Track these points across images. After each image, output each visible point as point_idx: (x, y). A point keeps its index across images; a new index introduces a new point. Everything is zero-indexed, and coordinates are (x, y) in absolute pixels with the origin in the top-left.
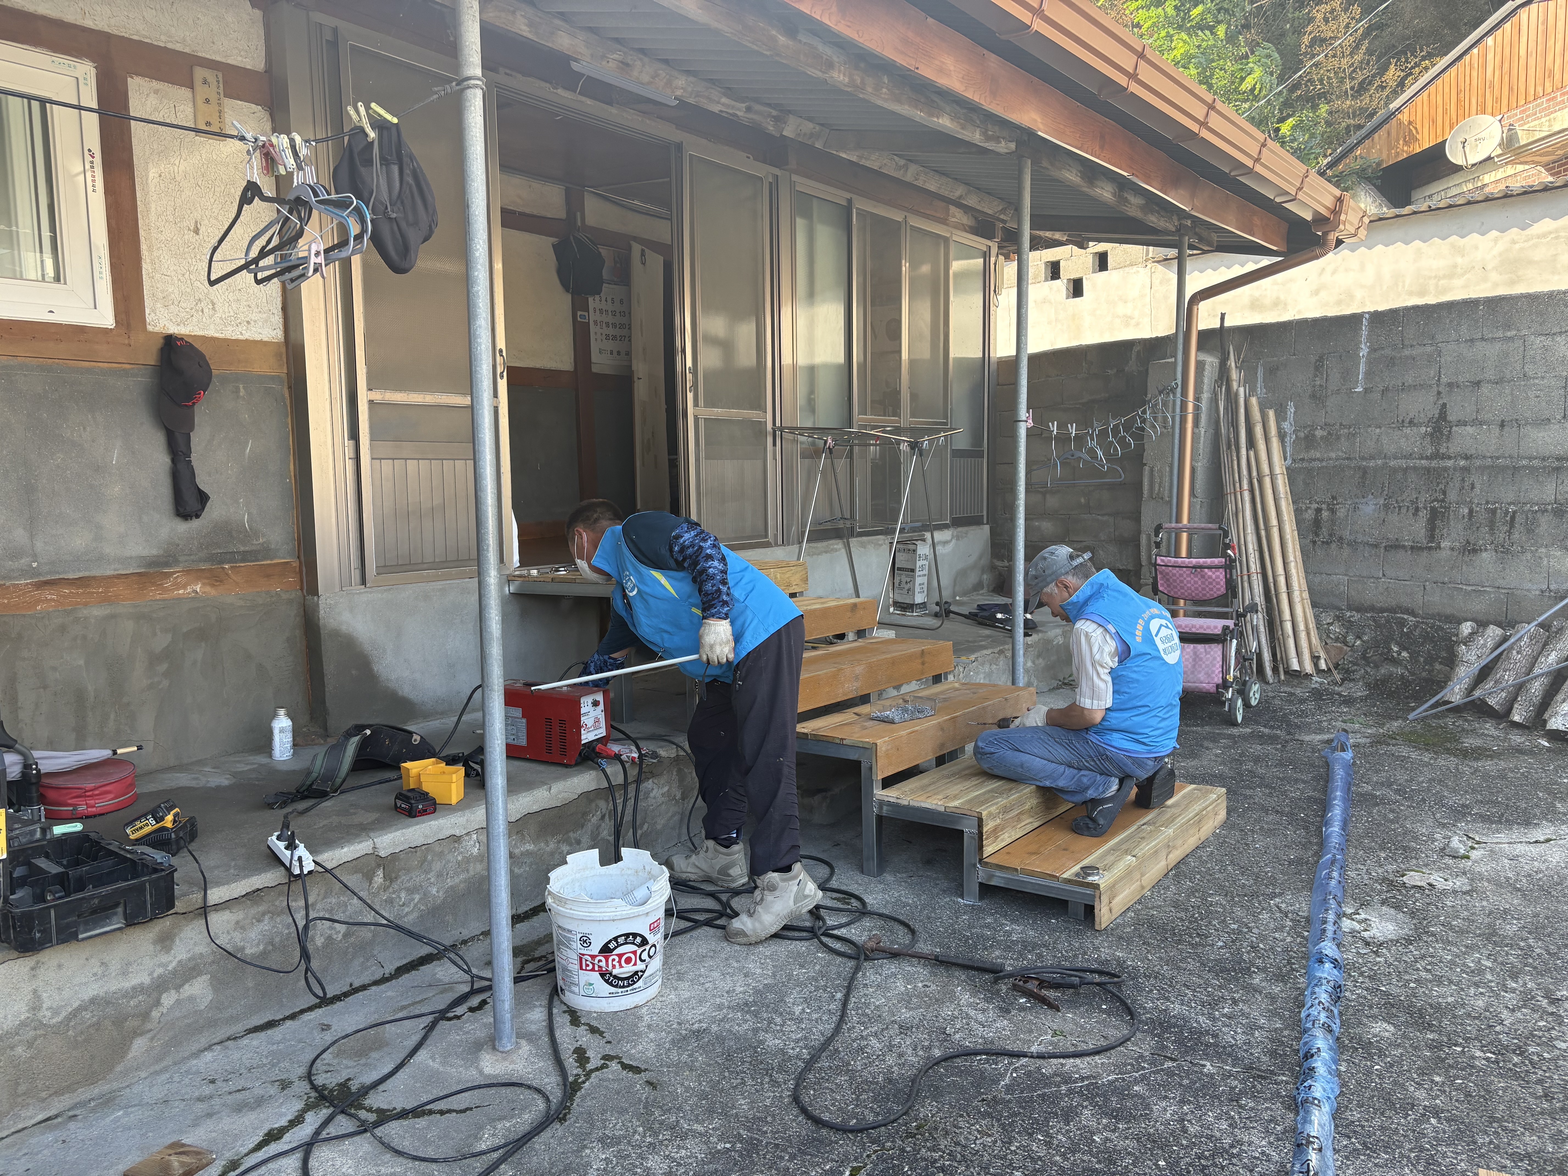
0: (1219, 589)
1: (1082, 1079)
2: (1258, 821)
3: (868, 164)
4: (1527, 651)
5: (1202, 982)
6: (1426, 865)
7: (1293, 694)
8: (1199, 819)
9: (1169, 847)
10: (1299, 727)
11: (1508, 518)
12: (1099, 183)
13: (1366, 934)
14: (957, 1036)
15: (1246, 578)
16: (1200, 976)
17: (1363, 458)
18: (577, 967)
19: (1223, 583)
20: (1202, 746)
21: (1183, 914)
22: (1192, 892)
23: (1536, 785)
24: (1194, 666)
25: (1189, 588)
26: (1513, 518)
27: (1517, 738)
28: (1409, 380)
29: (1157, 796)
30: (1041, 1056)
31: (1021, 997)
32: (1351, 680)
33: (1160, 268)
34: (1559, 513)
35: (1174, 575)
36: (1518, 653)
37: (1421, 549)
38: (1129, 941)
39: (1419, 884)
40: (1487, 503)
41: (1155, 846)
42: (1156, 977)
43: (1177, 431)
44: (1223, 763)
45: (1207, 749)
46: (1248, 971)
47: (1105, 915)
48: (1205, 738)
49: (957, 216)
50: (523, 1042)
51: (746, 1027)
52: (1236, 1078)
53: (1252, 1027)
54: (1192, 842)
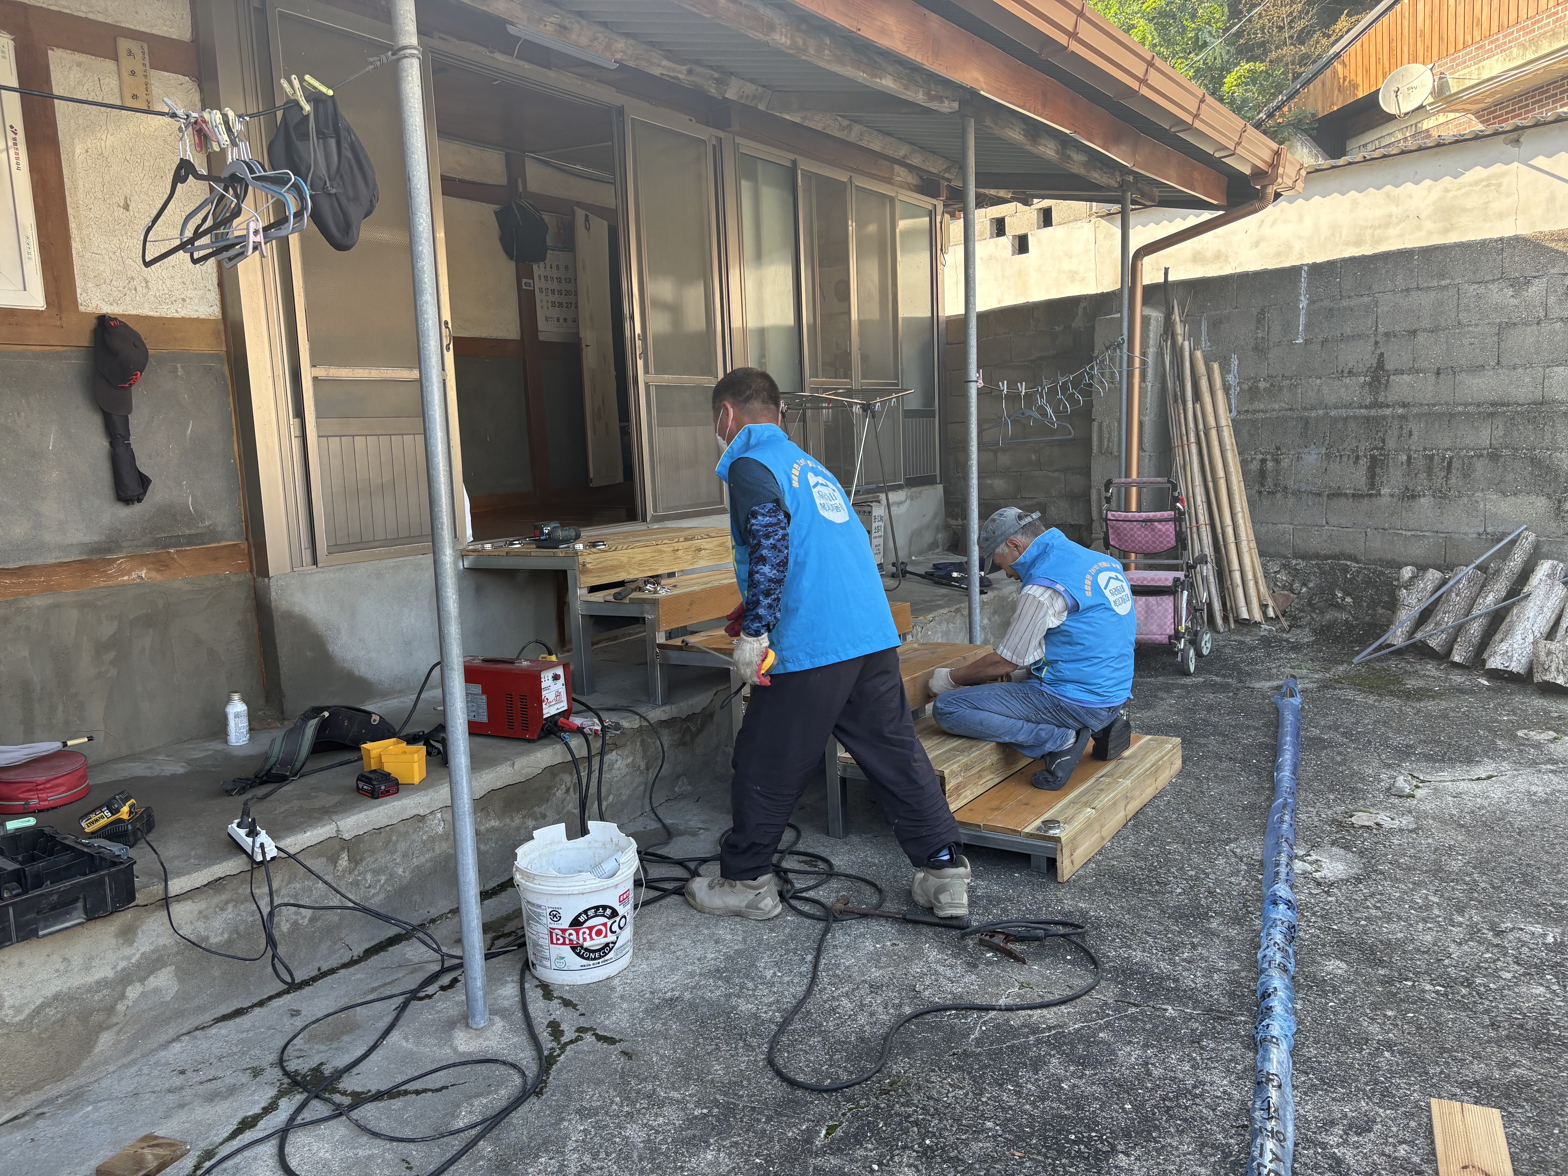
0: (1169, 542)
1: (1050, 1029)
2: (1212, 768)
3: (811, 125)
4: (1465, 593)
5: (1162, 928)
6: (1373, 805)
7: (1243, 643)
8: (1156, 769)
9: (1127, 798)
10: (1249, 674)
11: (1445, 464)
12: (1043, 141)
13: (1317, 875)
14: (927, 993)
15: (1195, 529)
16: (1160, 923)
17: (1305, 409)
18: (547, 941)
19: (1173, 536)
20: (1156, 696)
21: (1142, 864)
22: (1151, 841)
23: (1477, 723)
24: (1146, 618)
25: (1140, 542)
26: (1450, 464)
27: (1457, 678)
28: (1348, 331)
29: (1114, 748)
30: (1009, 1009)
31: (988, 951)
32: (1297, 627)
33: (1103, 222)
34: (1494, 457)
35: (1125, 529)
36: (1457, 595)
37: (1362, 496)
38: (1091, 892)
39: (1367, 824)
40: (1425, 449)
41: (1114, 797)
42: (1118, 926)
43: (1125, 386)
44: (1177, 713)
45: (1162, 699)
46: (1206, 916)
47: (1067, 868)
48: (1159, 689)
49: (902, 174)
50: (497, 1019)
51: (718, 993)
52: (1196, 1021)
53: (1211, 970)
54: (1149, 792)
